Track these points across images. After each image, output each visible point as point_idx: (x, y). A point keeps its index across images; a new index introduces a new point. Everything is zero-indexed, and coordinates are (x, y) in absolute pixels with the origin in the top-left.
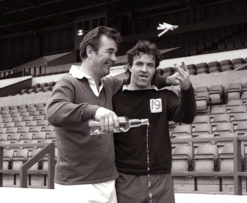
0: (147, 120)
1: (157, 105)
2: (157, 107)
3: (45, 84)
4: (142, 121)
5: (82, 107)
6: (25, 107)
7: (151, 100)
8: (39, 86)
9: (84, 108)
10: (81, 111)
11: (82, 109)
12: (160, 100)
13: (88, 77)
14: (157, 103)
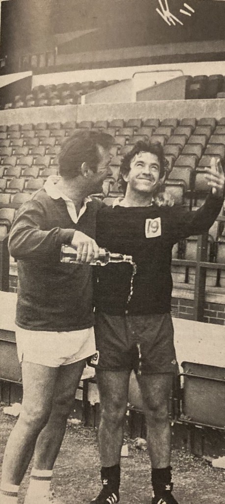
0: (130, 257)
1: (154, 228)
2: (155, 230)
3: (51, 87)
4: (125, 257)
5: (55, 233)
6: (17, 128)
7: (148, 221)
8: (42, 88)
9: (57, 233)
10: (54, 238)
11: (55, 234)
12: (159, 220)
13: (66, 198)
14: (155, 225)
